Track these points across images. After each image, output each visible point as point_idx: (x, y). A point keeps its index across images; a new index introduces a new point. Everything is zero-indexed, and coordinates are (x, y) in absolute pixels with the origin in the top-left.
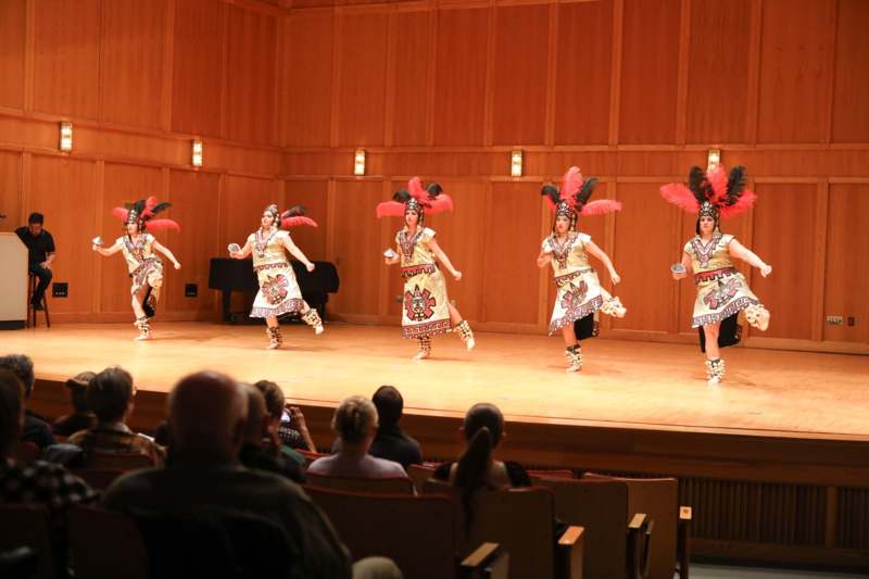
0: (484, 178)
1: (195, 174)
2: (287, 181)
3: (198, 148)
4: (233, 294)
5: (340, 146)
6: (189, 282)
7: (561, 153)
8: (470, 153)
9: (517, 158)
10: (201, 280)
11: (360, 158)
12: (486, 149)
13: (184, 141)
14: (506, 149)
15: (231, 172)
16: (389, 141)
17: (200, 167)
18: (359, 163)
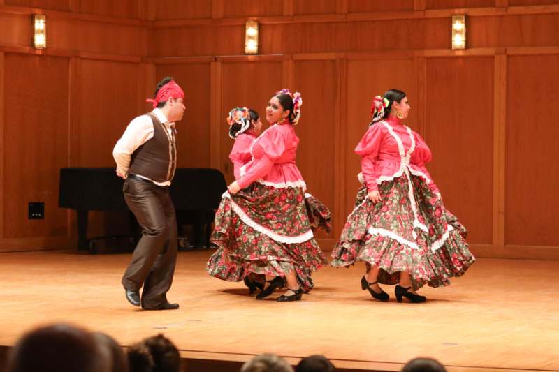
0: (416, 53)
1: (37, 58)
2: (157, 65)
3: (40, 24)
4: (91, 214)
5: (225, 17)
6: (34, 201)
7: (518, 15)
8: (398, 20)
9: (459, 25)
10: (49, 196)
11: (252, 31)
12: (417, 15)
13: (24, 16)
14: (444, 13)
15: (83, 56)
16: (288, 9)
17: (43, 50)
18: (250, 37)
